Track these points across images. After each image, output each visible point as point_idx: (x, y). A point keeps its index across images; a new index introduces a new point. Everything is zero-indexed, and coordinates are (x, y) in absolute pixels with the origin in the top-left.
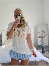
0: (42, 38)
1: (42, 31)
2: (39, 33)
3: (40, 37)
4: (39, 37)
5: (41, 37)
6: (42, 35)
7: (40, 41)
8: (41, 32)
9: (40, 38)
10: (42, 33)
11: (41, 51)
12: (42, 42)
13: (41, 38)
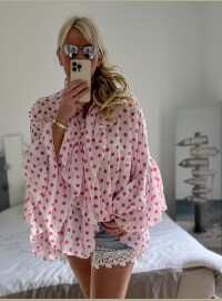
0: (197, 167)
1: (197, 135)
2: (182, 144)
3: (185, 164)
4: (181, 164)
5: (193, 162)
6: (195, 152)
7: (186, 181)
8: (191, 139)
9: (187, 166)
10: (197, 145)
11: (191, 224)
12: (197, 187)
13: (192, 166)
